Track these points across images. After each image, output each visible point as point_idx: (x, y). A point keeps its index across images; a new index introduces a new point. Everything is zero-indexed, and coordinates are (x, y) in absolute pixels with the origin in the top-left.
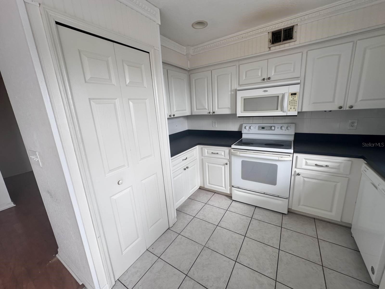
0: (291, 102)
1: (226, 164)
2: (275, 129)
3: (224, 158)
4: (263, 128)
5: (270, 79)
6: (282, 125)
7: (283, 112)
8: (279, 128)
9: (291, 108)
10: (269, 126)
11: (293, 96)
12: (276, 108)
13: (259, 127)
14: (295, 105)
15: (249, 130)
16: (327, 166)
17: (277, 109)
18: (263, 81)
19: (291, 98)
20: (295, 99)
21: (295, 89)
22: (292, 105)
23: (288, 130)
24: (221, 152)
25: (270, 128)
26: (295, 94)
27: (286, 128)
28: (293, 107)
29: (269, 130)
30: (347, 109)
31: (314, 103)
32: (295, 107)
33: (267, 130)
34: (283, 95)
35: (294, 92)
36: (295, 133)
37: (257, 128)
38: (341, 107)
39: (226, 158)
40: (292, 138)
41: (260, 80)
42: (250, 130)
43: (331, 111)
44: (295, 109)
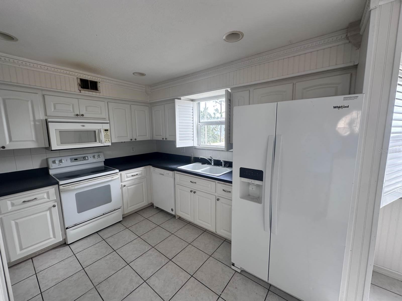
0: (106, 136)
1: (54, 206)
2: (89, 158)
3: (49, 200)
4: (76, 159)
5: (83, 116)
6: (93, 155)
7: (101, 143)
8: (92, 157)
9: (106, 140)
10: (82, 157)
11: (106, 131)
12: (94, 141)
13: (71, 159)
14: (109, 138)
15: (59, 164)
16: (137, 174)
17: (96, 141)
18: (77, 117)
19: (105, 133)
20: (108, 133)
21: (107, 127)
22: (107, 138)
23: (99, 158)
24: (42, 195)
25: (84, 159)
26: (107, 130)
27: (97, 156)
28: (107, 140)
29: (82, 160)
30: (134, 140)
31: (118, 137)
32: (109, 139)
33: (80, 161)
34: (100, 131)
35: (106, 129)
36: (105, 159)
37: (69, 161)
38: (131, 140)
39: (51, 200)
40: (103, 164)
41: (72, 115)
42: (61, 164)
43: (125, 142)
44: (109, 141)
